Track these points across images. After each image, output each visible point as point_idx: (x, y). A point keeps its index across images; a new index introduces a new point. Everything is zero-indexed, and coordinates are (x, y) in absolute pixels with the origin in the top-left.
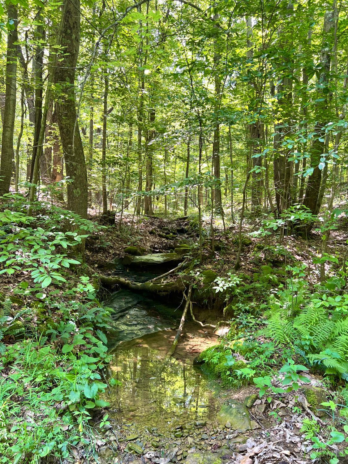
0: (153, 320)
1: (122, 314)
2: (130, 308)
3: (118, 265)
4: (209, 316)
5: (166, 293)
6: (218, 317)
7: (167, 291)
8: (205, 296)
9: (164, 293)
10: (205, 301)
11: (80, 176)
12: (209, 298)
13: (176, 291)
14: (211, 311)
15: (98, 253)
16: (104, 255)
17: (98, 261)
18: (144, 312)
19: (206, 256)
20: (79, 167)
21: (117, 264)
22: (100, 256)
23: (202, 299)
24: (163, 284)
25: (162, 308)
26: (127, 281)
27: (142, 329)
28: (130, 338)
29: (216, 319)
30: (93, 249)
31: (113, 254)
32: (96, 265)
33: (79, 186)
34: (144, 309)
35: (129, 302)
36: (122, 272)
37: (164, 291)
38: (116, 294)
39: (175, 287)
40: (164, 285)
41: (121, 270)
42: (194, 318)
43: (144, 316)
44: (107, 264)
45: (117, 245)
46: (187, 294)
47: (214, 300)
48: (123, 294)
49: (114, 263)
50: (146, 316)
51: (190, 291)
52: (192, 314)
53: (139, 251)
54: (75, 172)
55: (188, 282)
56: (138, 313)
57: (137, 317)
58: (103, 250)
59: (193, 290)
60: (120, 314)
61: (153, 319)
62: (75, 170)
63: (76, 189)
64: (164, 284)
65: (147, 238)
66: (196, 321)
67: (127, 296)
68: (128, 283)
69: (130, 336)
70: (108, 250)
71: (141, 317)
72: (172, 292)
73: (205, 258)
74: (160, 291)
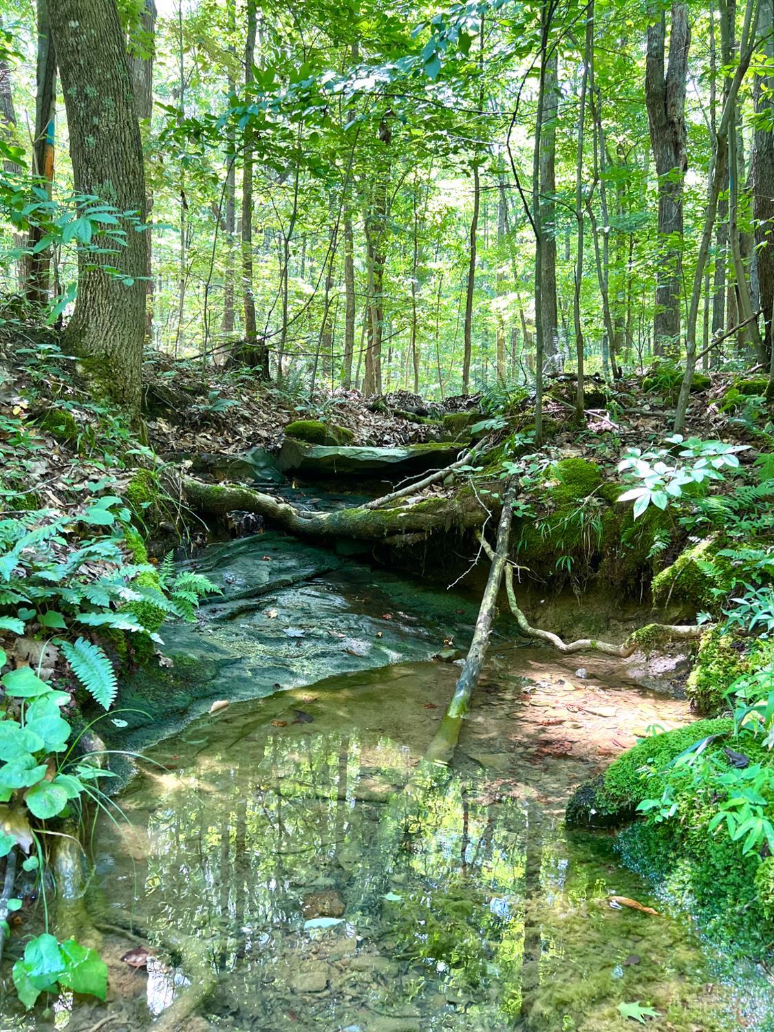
0: (367, 625)
1: (254, 602)
2: (288, 585)
3: (264, 468)
4: (577, 620)
5: (417, 537)
6: (614, 622)
7: (420, 530)
8: (560, 543)
9: (409, 538)
10: (561, 561)
11: (113, 137)
12: (578, 553)
13: (453, 528)
14: (584, 603)
15: (199, 432)
16: (220, 439)
17: (193, 450)
18: (338, 601)
19: (552, 424)
20: (108, 101)
21: (262, 465)
22: (203, 439)
23: (551, 556)
24: (405, 507)
25: (400, 590)
26: (282, 506)
27: (323, 655)
28: (263, 688)
29: (608, 628)
30: (184, 418)
31: (249, 439)
32: (189, 463)
33: (110, 171)
34: (337, 592)
35: (288, 570)
36: (276, 487)
37: (409, 530)
38: (243, 544)
39: (448, 514)
40: (408, 510)
41: (269, 481)
42: (522, 621)
43: (334, 612)
44: (224, 460)
45: (265, 416)
46: (492, 539)
47: (596, 560)
48: (267, 545)
49: (249, 459)
50: (344, 611)
51: (504, 525)
52: (514, 608)
53: (331, 433)
54: (96, 120)
55: (496, 495)
56: (314, 602)
57: (307, 613)
58: (216, 422)
59: (515, 522)
60: (243, 603)
61: (365, 623)
62: (96, 113)
63: (101, 182)
64: (410, 507)
65: (361, 417)
66: (530, 629)
67: (284, 552)
68: (286, 510)
69: (266, 681)
70: (234, 425)
71: (325, 614)
72: (439, 532)
73: (553, 428)
74: (394, 532)
